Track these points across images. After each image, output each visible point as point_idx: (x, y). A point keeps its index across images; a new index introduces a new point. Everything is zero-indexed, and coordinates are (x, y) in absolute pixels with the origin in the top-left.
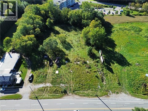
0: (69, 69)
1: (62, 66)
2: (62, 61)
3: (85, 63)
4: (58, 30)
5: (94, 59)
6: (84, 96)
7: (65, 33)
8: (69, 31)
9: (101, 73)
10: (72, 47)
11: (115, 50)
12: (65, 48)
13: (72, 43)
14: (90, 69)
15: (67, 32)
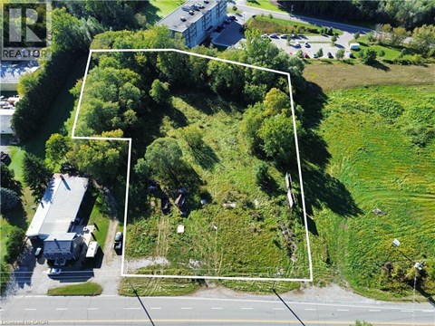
0: (209, 221)
1: (193, 214)
2: (192, 200)
3: (250, 205)
4: (181, 110)
5: (270, 196)
6: (245, 290)
7: (200, 118)
8: (210, 113)
9: (287, 233)
10: (217, 161)
11: (326, 172)
12: (201, 164)
13: (218, 149)
14: (261, 223)
15: (204, 116)
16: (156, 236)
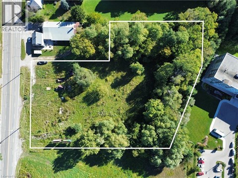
0: (52, 101)
1: (57, 94)
2: (64, 93)
3: (60, 121)
4: (131, 82)
5: (65, 131)
7: (123, 94)
8: (128, 100)
9: (45, 136)
10: (89, 105)
12: (87, 96)
13: (97, 106)
14: (50, 125)
15: (125, 96)
16: (45, 78)
